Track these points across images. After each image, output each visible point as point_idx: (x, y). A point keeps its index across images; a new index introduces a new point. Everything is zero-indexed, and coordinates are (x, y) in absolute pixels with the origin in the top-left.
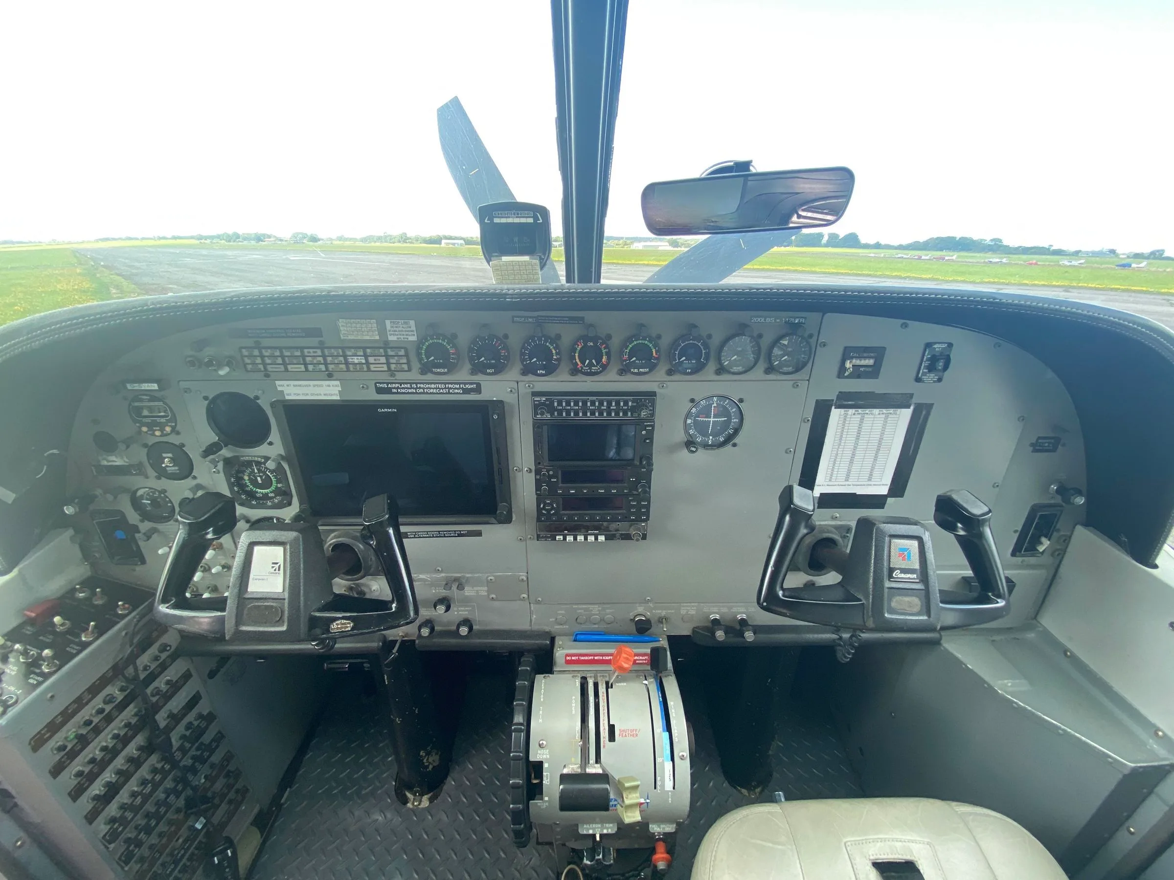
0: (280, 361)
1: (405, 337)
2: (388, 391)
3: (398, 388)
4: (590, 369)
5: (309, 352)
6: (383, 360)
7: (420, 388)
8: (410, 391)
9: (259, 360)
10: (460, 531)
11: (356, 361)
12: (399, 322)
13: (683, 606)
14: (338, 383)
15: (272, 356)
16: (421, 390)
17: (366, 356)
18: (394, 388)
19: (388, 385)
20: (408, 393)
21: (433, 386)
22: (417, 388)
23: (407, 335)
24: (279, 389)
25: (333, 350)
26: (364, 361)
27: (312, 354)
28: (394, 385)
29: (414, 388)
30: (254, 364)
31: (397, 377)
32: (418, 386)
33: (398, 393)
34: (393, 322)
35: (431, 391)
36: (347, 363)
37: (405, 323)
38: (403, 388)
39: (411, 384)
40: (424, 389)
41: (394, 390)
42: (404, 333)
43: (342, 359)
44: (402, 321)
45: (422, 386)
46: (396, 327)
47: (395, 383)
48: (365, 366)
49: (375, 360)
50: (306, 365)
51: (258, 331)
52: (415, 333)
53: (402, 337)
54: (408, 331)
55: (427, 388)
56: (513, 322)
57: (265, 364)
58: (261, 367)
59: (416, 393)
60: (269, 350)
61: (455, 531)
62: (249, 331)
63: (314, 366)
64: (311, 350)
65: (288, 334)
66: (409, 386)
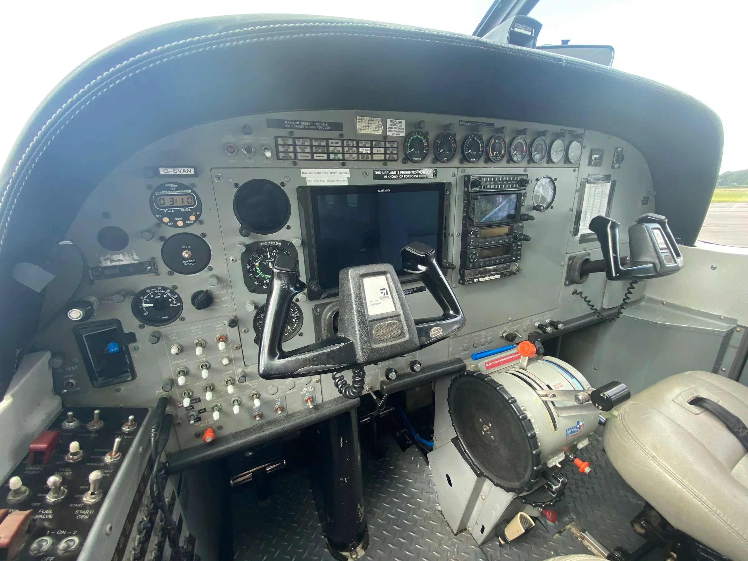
0: (308, 150)
1: (398, 133)
2: (381, 177)
3: (388, 175)
4: (496, 158)
5: (332, 143)
6: (382, 151)
7: (402, 174)
8: (395, 177)
9: (291, 149)
10: (413, 289)
11: (364, 152)
12: (395, 121)
13: (524, 321)
14: (348, 171)
15: (303, 145)
16: (402, 176)
17: (372, 148)
18: (386, 175)
19: (381, 173)
20: (394, 179)
21: (410, 172)
22: (400, 174)
23: (399, 132)
24: (303, 176)
25: (350, 141)
26: (369, 152)
27: (335, 145)
28: (386, 173)
29: (397, 175)
30: (287, 152)
31: (388, 166)
32: (401, 172)
33: (387, 179)
34: (392, 121)
35: (408, 176)
36: (358, 153)
37: (399, 122)
38: (391, 175)
39: (396, 171)
40: (404, 175)
41: (385, 177)
42: (397, 130)
43: (355, 149)
44: (398, 120)
45: (403, 172)
46: (393, 125)
47: (386, 171)
48: (370, 156)
49: (377, 151)
50: (328, 154)
51: (294, 123)
52: (404, 130)
53: (396, 133)
54: (400, 129)
55: (406, 174)
56: (460, 124)
57: (295, 153)
58: (292, 155)
59: (399, 178)
60: (301, 140)
61: (410, 289)
62: (286, 123)
63: (335, 155)
64: (334, 141)
65: (318, 127)
66: (394, 173)
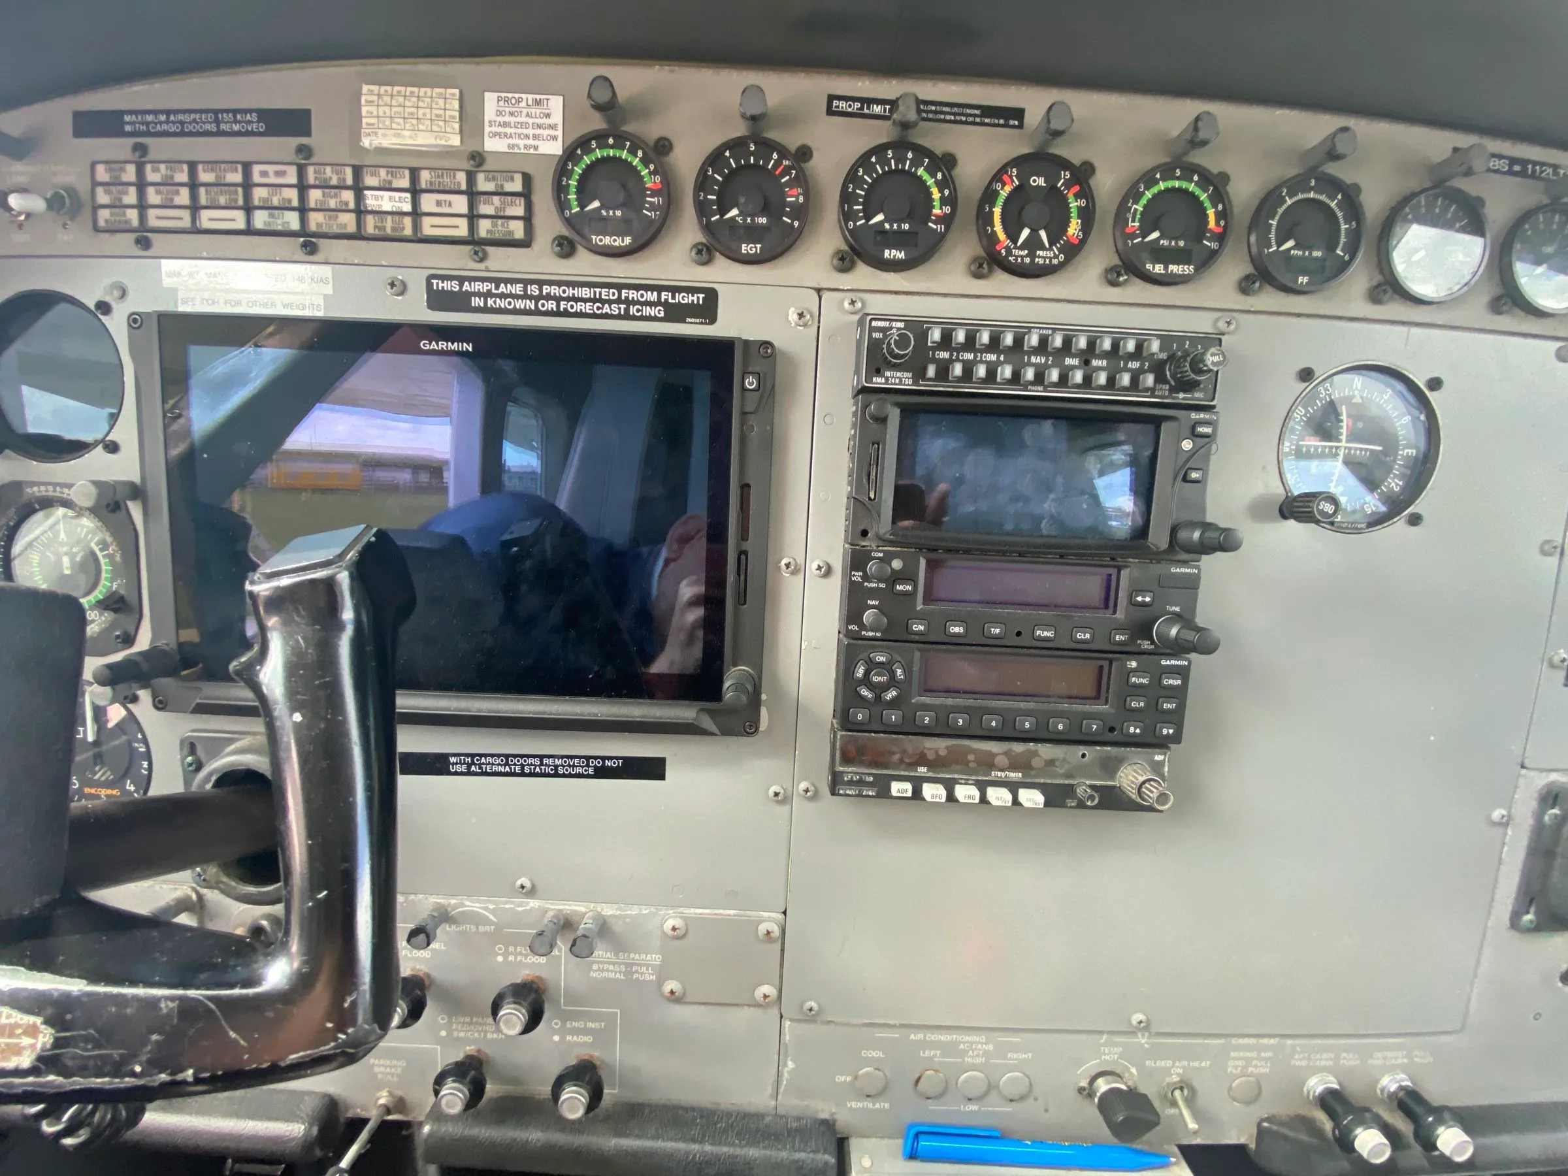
0: (184, 197)
1: (531, 142)
2: (459, 302)
3: (489, 294)
4: (1032, 255)
5: (264, 174)
6: (460, 204)
7: (548, 297)
8: (520, 304)
9: (131, 197)
10: (603, 758)
11: (387, 206)
12: (519, 101)
14: (326, 271)
15: (168, 182)
16: (551, 305)
17: (415, 192)
18: (479, 294)
19: (461, 285)
20: (515, 312)
21: (586, 293)
22: (540, 297)
23: (536, 137)
24: (167, 282)
25: (328, 169)
26: (407, 208)
27: (273, 180)
28: (478, 287)
29: (531, 297)
30: (117, 205)
31: (489, 263)
32: (546, 289)
33: (485, 310)
34: (506, 100)
35: (579, 307)
36: (360, 212)
37: (538, 103)
38: (503, 296)
39: (526, 282)
40: (558, 299)
41: (477, 302)
42: (530, 132)
43: (348, 196)
44: (530, 97)
45: (554, 290)
46: (511, 114)
47: (483, 280)
48: (408, 221)
49: (439, 203)
50: (248, 209)
51: (150, 118)
52: (559, 133)
53: (521, 143)
54: (539, 127)
55: (568, 299)
56: (830, 112)
57: (142, 206)
58: (133, 215)
59: (537, 312)
60: (163, 167)
61: (588, 755)
62: (127, 118)
63: (272, 216)
64: (271, 169)
65: (223, 127)
66: (518, 289)
